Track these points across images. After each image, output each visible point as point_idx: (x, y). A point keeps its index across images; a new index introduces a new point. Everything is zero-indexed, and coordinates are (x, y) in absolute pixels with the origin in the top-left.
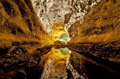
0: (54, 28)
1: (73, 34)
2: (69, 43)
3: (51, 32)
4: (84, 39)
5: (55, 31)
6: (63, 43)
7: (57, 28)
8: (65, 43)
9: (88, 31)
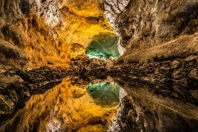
0: (71, 13)
1: (133, 31)
2: (121, 62)
3: (60, 25)
4: (173, 46)
5: (72, 23)
6: (99, 63)
7: (80, 13)
8: (105, 65)
9: (189, 14)
